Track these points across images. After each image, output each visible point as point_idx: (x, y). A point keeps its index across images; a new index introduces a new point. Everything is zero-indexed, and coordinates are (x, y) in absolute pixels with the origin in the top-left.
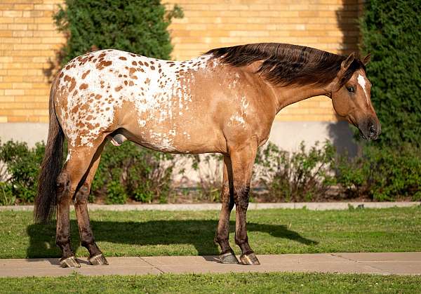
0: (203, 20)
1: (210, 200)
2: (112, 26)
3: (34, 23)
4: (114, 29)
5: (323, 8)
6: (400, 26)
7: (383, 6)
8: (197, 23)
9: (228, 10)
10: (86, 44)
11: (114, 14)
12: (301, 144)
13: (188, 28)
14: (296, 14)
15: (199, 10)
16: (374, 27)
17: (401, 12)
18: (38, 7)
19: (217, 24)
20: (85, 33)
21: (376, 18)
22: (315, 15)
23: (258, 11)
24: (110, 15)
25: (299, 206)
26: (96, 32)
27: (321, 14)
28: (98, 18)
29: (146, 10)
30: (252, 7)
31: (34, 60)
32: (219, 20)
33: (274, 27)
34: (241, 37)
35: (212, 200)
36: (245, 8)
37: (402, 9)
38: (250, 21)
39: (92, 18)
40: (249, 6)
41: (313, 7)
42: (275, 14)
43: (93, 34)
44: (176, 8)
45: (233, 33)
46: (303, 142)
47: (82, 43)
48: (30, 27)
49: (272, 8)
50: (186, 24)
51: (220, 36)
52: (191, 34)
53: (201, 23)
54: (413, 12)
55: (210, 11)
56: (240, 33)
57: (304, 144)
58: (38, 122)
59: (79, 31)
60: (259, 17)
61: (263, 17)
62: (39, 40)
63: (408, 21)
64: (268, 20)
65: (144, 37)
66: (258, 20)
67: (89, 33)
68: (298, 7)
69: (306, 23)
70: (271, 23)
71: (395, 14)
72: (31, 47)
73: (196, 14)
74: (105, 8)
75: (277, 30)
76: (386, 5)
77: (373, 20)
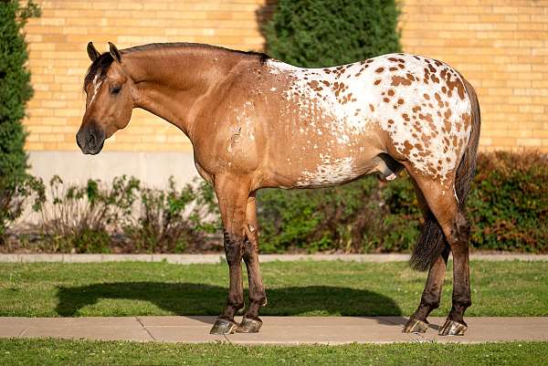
0: (84, 22)
1: (53, 250)
5: (239, 8)
6: (313, 33)
7: (294, 6)
8: (76, 25)
9: (116, 10)
12: (170, 180)
13: (65, 31)
14: (203, 15)
15: (79, 10)
16: (285, 33)
17: (315, 14)
19: (101, 27)
21: (287, 22)
22: (227, 16)
23: (155, 11)
25: (158, 258)
27: (235, 15)
30: (147, 6)
32: (104, 22)
35: (55, 250)
36: (138, 6)
37: (315, 10)
38: (143, 23)
40: (143, 5)
41: (225, 8)
42: (176, 15)
44: (31, 4)
46: (172, 177)
49: (172, 7)
50: (62, 26)
52: (69, 40)
53: (82, 26)
54: (330, 15)
55: (92, 9)
57: (173, 180)
60: (156, 19)
61: (160, 19)
63: (323, 26)
64: (168, 23)
66: (155, 23)
68: (207, 7)
69: (215, 28)
70: (170, 27)
71: (308, 17)
73: (75, 14)
76: (298, 6)
77: (283, 24)
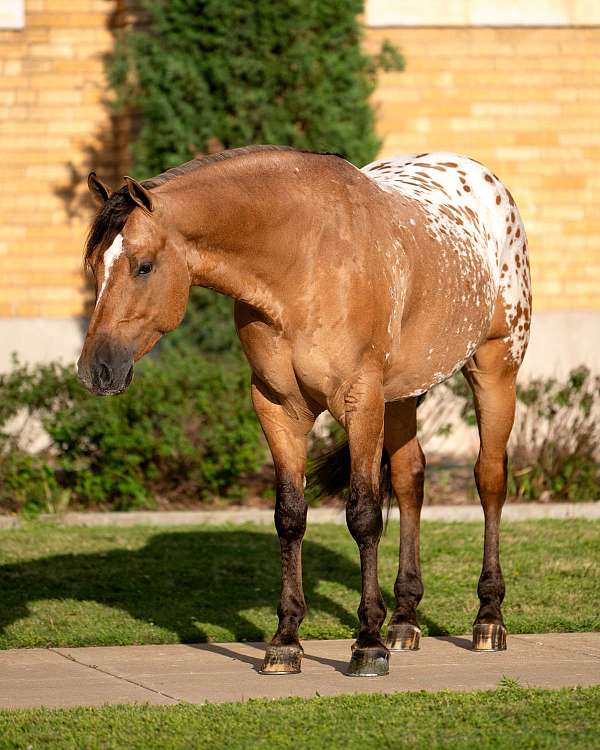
2: (253, 95)
3: (30, 88)
4: (260, 100)
9: (469, 56)
10: (193, 138)
11: (260, 65)
18: (38, 51)
19: (442, 89)
20: (188, 110)
23: (536, 58)
24: (252, 67)
26: (215, 109)
28: (221, 75)
29: (331, 59)
30: (521, 50)
31: (31, 172)
32: (446, 79)
33: (571, 95)
34: (497, 118)
36: (506, 50)
38: (516, 80)
39: (208, 75)
40: (514, 47)
42: (573, 65)
43: (208, 113)
44: (387, 48)
45: (478, 110)
47: (182, 134)
48: (23, 97)
51: (452, 115)
56: (494, 109)
58: (39, 315)
59: (174, 106)
60: (537, 71)
61: (547, 72)
62: (40, 128)
64: (559, 79)
65: (328, 118)
66: (536, 79)
67: (199, 110)
70: (565, 86)
72: (23, 143)
74: (238, 53)
75: (578, 101)
